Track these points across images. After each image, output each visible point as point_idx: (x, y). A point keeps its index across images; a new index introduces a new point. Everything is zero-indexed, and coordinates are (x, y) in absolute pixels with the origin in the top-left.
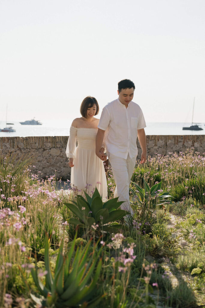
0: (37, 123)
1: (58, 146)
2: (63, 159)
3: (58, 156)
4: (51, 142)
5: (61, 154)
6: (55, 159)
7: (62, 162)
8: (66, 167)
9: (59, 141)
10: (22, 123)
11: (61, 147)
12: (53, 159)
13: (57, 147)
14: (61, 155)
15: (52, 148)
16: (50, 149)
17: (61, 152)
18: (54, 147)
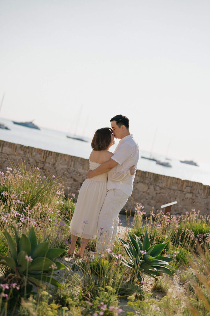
0: (195, 164)
1: (147, 182)
2: (149, 196)
3: (144, 192)
4: (140, 176)
5: (147, 190)
6: (140, 194)
7: (146, 199)
8: (150, 205)
9: (149, 177)
10: (182, 162)
11: (150, 183)
12: (138, 194)
13: (145, 183)
14: (148, 192)
15: (140, 182)
16: (138, 183)
17: (149, 188)
18: (142, 182)
